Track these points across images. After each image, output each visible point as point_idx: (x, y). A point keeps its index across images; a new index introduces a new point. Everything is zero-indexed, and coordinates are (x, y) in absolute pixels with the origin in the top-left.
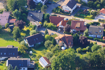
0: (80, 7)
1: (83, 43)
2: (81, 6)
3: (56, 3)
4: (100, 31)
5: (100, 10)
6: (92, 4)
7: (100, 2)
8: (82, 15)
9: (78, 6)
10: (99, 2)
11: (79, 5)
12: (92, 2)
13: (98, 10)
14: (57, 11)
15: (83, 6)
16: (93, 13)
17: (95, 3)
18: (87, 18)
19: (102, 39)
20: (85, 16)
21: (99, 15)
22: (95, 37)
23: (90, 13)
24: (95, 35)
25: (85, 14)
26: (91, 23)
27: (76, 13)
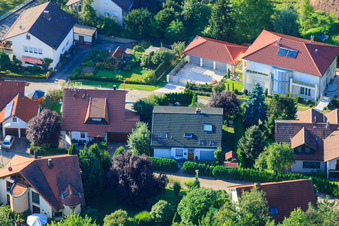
0: (88, 39)
1: (134, 186)
2: (94, 36)
4: (208, 128)
5: (186, 45)
6: (147, 20)
7: (180, 11)
9: (81, 38)
10: (177, 13)
12: (146, 12)
13: (178, 46)
15: (103, 37)
16: (154, 60)
18: (131, 83)
19: (221, 163)
20: (120, 77)
21: (182, 67)
22: (186, 157)
23: (142, 63)
24: (185, 147)
25: (116, 67)
26: (155, 97)
27: (78, 67)
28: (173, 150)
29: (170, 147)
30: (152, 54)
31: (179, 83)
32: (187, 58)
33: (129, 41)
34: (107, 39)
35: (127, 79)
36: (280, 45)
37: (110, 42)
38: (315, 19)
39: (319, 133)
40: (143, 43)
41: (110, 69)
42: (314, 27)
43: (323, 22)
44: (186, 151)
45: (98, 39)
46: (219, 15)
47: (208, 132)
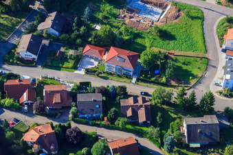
1: (75, 142)
2: (49, 44)
3: (7, 42)
4: (98, 106)
8: (55, 63)
11: (47, 42)
12: (67, 36)
13: (80, 49)
14: (11, 61)
17: (72, 36)
20: (61, 65)
31: (82, 68)
36: (118, 57)
43: (131, 32)
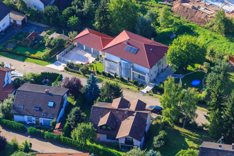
0: (19, 23)
2: (23, 21)
4: (51, 104)
7: (82, 8)
8: (19, 50)
9: (15, 21)
10: (79, 10)
11: (19, 19)
12: (56, 8)
13: (72, 34)
15: (30, 22)
16: (52, 43)
17: (65, 11)
18: (33, 58)
19: (51, 131)
20: (28, 53)
21: (71, 49)
22: (34, 122)
23: (46, 44)
24: (33, 116)
25: (29, 45)
26: (33, 75)
27: (5, 44)
28: (26, 117)
29: (23, 115)
30: (52, 39)
31: (64, 62)
32: (76, 44)
33: (45, 26)
34: (33, 23)
35: (32, 55)
36: (128, 44)
37: (34, 25)
38: (172, 21)
39: (120, 116)
40: (53, 29)
41: (25, 46)
42: (168, 27)
43: (177, 24)
44: (34, 118)
45: (28, 23)
46: (100, 16)
47: (50, 107)
